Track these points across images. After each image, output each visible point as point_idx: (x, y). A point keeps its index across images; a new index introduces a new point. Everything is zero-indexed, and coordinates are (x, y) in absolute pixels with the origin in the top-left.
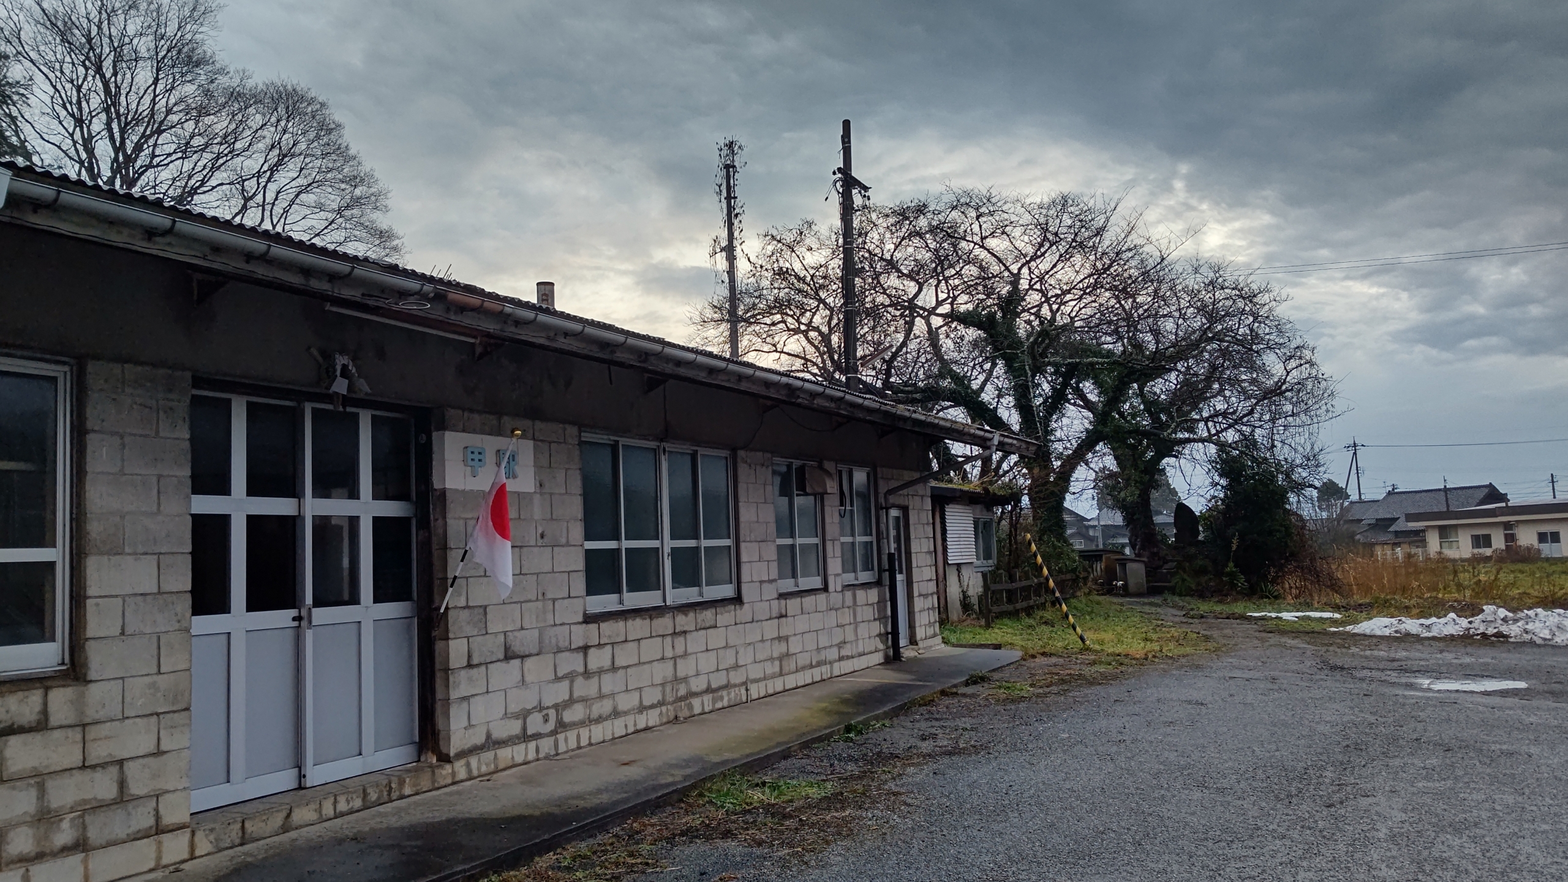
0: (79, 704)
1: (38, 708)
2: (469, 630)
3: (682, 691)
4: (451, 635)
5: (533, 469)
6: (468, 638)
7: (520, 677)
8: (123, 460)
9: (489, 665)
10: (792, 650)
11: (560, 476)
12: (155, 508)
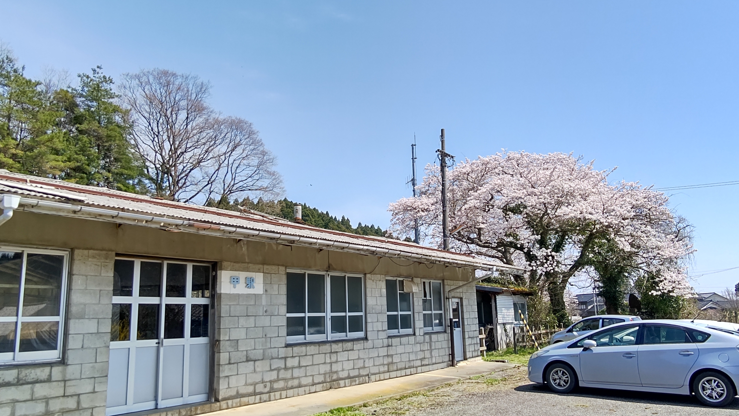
0: (64, 373)
1: (48, 374)
2: (230, 349)
3: (335, 377)
4: (221, 351)
5: (262, 285)
6: (229, 352)
7: (253, 369)
8: (86, 284)
9: (239, 364)
10: (394, 361)
11: (276, 287)
12: (98, 302)
